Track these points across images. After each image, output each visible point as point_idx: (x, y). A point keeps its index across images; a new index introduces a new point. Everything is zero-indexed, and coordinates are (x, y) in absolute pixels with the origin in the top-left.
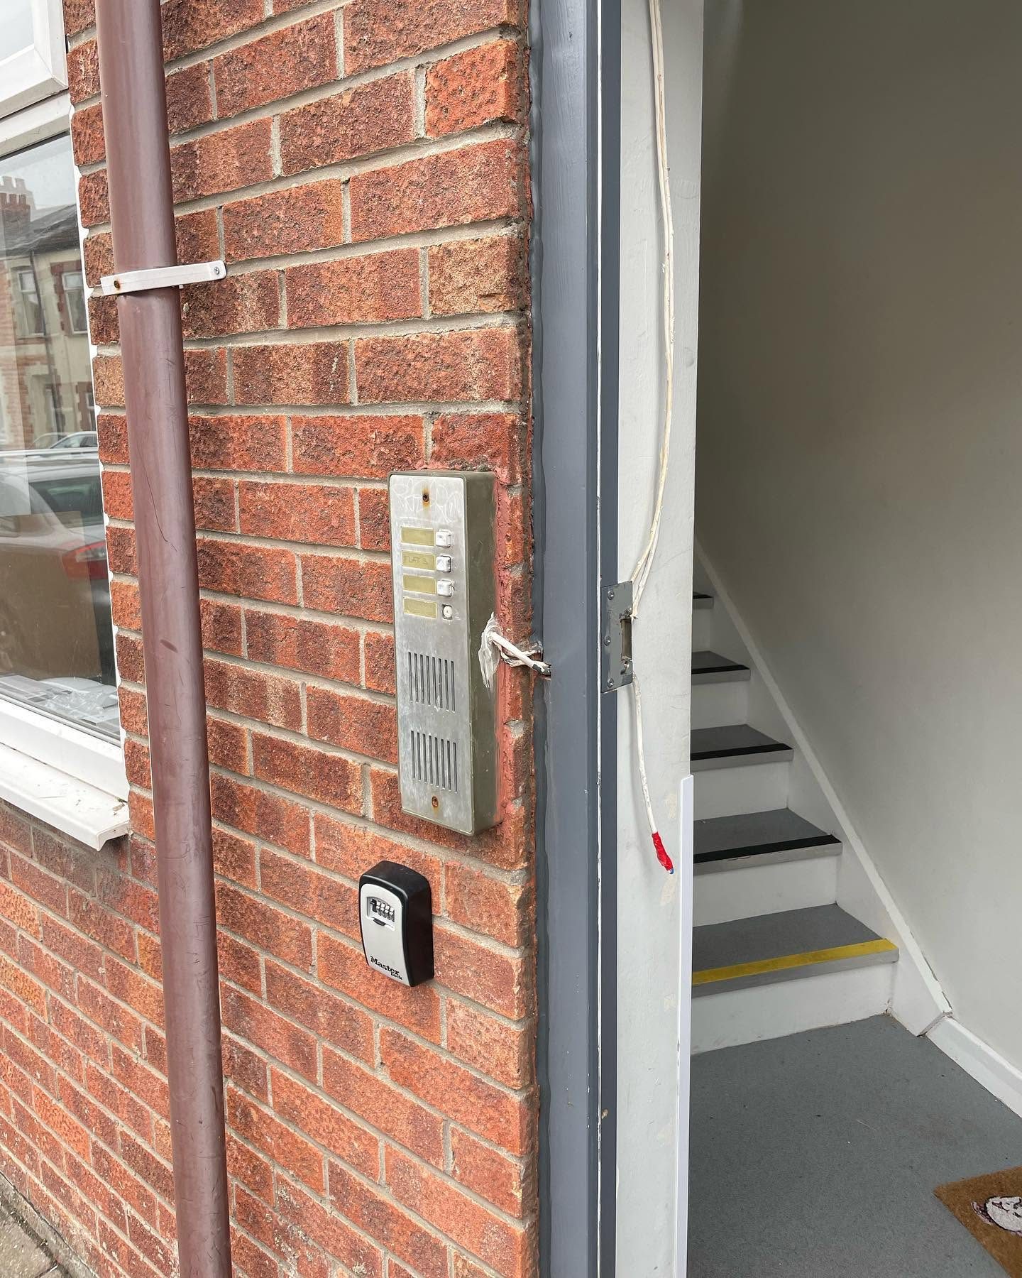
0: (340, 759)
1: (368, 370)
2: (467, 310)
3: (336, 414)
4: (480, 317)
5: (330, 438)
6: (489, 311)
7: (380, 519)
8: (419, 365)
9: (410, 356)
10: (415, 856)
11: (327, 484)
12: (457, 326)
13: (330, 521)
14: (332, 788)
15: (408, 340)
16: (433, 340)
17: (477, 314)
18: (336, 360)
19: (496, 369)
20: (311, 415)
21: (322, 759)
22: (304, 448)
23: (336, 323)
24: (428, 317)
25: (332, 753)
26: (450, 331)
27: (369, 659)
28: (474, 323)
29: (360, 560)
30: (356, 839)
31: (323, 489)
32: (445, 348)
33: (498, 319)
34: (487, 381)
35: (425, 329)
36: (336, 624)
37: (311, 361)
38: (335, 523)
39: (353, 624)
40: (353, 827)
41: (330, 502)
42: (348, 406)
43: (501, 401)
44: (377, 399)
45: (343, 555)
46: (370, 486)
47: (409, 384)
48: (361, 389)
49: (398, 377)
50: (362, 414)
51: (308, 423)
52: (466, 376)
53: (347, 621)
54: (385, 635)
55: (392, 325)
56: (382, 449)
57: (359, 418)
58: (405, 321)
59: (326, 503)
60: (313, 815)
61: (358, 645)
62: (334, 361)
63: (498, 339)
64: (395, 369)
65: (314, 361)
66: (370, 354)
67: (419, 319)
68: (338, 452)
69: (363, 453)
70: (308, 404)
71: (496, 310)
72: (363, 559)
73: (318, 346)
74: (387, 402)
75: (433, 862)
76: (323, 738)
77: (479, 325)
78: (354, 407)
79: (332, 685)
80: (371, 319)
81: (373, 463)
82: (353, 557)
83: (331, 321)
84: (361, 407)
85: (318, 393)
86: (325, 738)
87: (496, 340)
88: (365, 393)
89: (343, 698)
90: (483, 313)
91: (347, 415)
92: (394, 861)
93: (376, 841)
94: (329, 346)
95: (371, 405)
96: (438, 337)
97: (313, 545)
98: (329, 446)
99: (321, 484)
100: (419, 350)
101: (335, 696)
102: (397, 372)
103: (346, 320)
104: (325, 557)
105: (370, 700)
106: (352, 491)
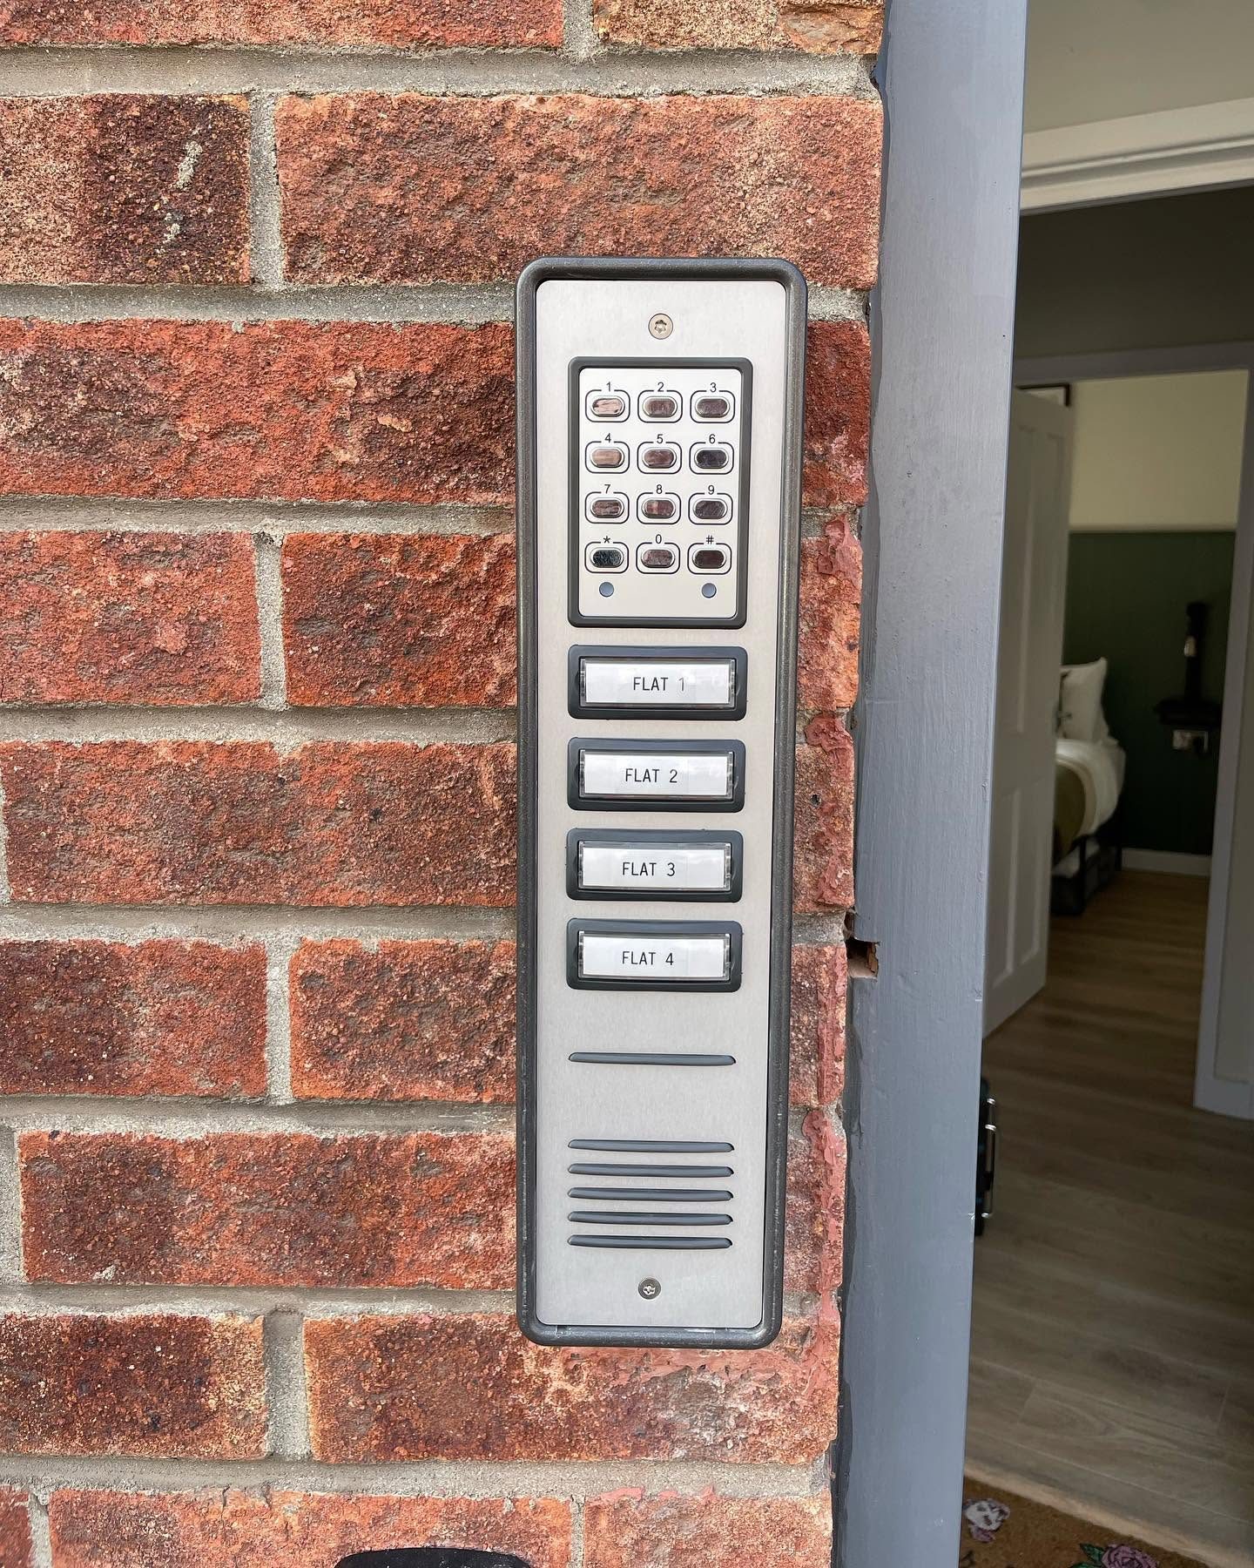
0: (171, 1320)
1: (333, 188)
2: (739, 39)
3: (180, 314)
4: (780, 64)
5: (151, 387)
6: (811, 50)
7: (372, 618)
8: (546, 181)
9: (516, 155)
10: (476, 1515)
11: (127, 524)
12: (696, 81)
13: (150, 633)
14: (137, 1407)
15: (505, 107)
16: (610, 115)
17: (772, 56)
18: (193, 149)
19: (837, 203)
20: (63, 316)
21: (93, 1336)
22: (27, 416)
23: (194, 42)
24: (584, 46)
25: (128, 1310)
26: (673, 94)
27: (303, 1015)
28: (754, 81)
29: (276, 739)
30: (235, 1525)
31: (112, 541)
32: (654, 138)
33: (844, 75)
34: (803, 233)
35: (568, 84)
36: (161, 937)
37: (75, 149)
38: (169, 637)
39: (234, 926)
40: (218, 1492)
41: (148, 579)
42: (245, 291)
43: (843, 288)
44: (367, 272)
45: (201, 732)
46: (322, 526)
47: (508, 232)
48: (299, 242)
49: (460, 212)
50: (300, 316)
51: (47, 338)
52: (725, 218)
53: (207, 920)
54: (375, 940)
55: (437, 62)
56: (386, 420)
57: (283, 328)
58: (496, 52)
59: (123, 583)
60: (45, 1499)
61: (260, 984)
62: (184, 153)
63: (847, 125)
64: (451, 189)
65: (91, 151)
66: (350, 142)
67: (550, 51)
68: (192, 427)
69: (298, 432)
70: (50, 279)
71: (836, 51)
72: (289, 740)
73: (106, 108)
74: (409, 284)
75: (544, 1511)
76: (97, 1275)
77: (780, 84)
78: (268, 297)
79: (131, 1115)
80: (346, 39)
81: (343, 456)
82: (246, 733)
83: (170, 32)
84: (295, 298)
85: (106, 251)
86: (109, 1273)
87: (839, 128)
88: (318, 256)
89: (188, 1144)
90: (791, 54)
91: (234, 318)
92: (392, 1545)
93: (316, 1514)
94: (164, 107)
95: (342, 290)
96: (627, 106)
97: (65, 712)
98: (151, 408)
99: (101, 527)
100: (553, 136)
101: (157, 1144)
102: (458, 199)
103: (240, 30)
104: (124, 744)
105: (307, 1131)
106: (249, 544)
